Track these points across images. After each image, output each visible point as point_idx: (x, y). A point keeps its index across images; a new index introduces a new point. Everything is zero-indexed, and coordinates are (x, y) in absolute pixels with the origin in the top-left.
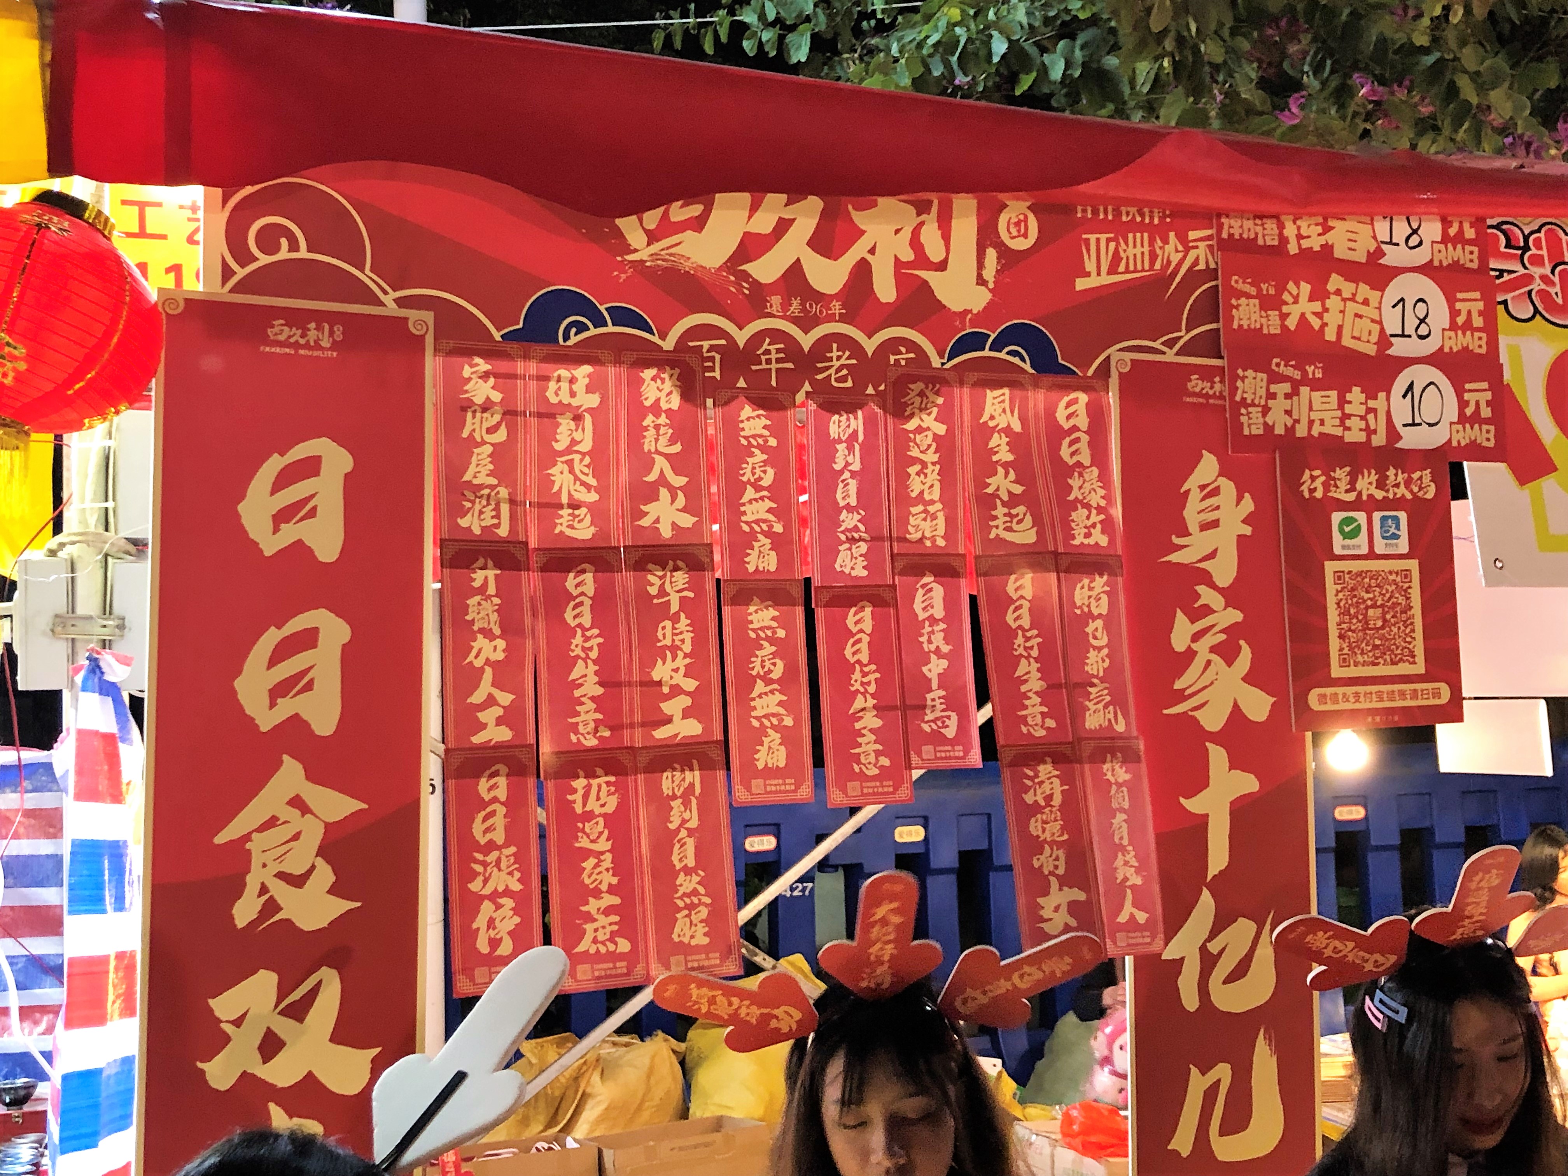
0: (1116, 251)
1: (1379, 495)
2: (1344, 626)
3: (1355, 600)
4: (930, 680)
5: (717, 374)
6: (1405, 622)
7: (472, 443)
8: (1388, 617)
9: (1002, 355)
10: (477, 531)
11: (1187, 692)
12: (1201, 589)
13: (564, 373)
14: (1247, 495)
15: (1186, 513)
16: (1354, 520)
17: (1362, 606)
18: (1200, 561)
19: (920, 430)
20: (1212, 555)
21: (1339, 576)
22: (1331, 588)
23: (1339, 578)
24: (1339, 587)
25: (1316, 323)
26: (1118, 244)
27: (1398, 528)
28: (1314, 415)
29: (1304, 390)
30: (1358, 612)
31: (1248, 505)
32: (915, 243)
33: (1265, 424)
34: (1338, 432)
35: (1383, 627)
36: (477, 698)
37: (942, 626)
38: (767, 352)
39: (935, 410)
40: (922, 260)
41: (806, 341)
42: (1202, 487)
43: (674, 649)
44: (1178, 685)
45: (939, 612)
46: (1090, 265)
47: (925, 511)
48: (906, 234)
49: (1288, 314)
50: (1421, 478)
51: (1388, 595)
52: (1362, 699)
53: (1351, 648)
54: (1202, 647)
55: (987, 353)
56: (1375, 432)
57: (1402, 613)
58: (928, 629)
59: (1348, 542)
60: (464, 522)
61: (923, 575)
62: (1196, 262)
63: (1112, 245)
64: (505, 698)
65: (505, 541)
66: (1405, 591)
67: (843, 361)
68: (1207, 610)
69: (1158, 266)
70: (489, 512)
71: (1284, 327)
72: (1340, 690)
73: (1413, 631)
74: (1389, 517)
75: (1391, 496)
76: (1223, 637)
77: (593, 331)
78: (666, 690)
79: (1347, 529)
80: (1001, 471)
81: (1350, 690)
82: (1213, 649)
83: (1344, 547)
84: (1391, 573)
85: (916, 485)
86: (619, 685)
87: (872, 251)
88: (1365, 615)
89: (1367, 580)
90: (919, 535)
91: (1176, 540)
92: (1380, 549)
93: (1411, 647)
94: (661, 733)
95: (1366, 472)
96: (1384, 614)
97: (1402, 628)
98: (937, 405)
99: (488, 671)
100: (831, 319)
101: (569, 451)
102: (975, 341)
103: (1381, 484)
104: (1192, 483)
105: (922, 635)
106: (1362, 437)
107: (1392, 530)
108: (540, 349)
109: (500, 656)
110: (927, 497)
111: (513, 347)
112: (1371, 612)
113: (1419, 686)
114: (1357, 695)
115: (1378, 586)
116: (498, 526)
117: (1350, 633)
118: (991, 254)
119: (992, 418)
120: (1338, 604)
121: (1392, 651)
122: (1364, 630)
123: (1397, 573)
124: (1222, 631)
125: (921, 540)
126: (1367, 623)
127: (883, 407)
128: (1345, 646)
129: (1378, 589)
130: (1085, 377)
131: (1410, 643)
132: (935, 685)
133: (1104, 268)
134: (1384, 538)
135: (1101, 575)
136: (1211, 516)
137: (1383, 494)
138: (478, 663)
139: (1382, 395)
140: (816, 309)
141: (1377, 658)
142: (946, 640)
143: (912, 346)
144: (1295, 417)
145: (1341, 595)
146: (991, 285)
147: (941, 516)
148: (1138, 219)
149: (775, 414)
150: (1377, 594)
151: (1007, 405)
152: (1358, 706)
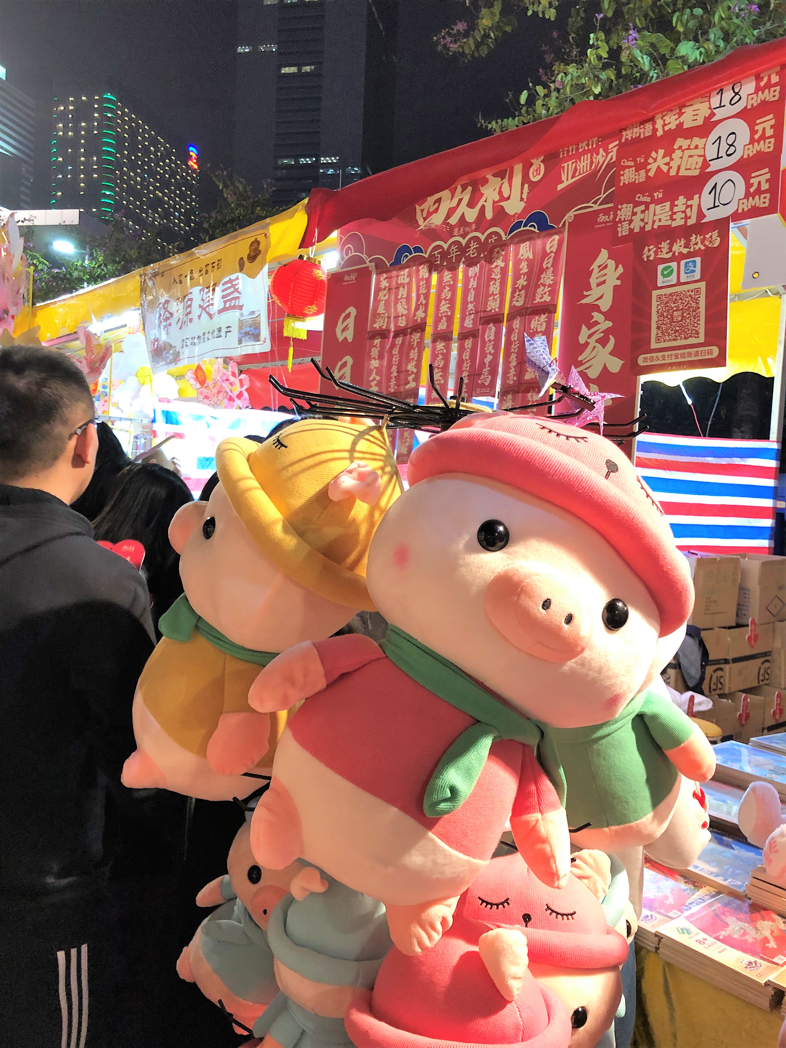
0: (576, 167)
1: (685, 251)
2: (660, 322)
3: (667, 308)
4: (486, 364)
5: (439, 262)
6: (694, 316)
7: (380, 301)
8: (685, 314)
9: (528, 228)
10: (378, 328)
11: (584, 362)
12: (595, 314)
13: (402, 273)
14: (620, 266)
15: (591, 280)
16: (670, 267)
17: (671, 311)
18: (595, 301)
19: (497, 266)
20: (601, 297)
21: (659, 297)
22: (654, 303)
23: (660, 298)
24: (659, 303)
25: (665, 168)
26: (577, 163)
27: (695, 267)
28: (656, 218)
29: (652, 207)
30: (668, 314)
31: (621, 269)
32: (500, 193)
33: (630, 229)
34: (669, 223)
35: (681, 321)
36: (371, 378)
37: (493, 343)
38: (453, 250)
39: (501, 257)
40: (503, 198)
41: (464, 242)
42: (599, 266)
43: (413, 359)
44: (580, 358)
45: (492, 338)
46: (564, 178)
47: (494, 299)
48: (497, 190)
49: (650, 170)
50: (711, 237)
51: (686, 303)
52: (666, 358)
53: (662, 333)
54: (592, 341)
55: (522, 229)
56: (690, 218)
57: (693, 311)
58: (488, 344)
59: (666, 279)
60: (375, 326)
61: (489, 324)
62: (611, 159)
63: (574, 165)
64: (378, 378)
65: (385, 330)
66: (696, 299)
67: (475, 247)
68: (597, 323)
69: (593, 167)
70: (382, 321)
71: (647, 177)
72: (654, 355)
73: (699, 320)
74: (690, 261)
75: (692, 250)
76: (602, 335)
77: (410, 257)
78: (410, 373)
79: (665, 273)
80: (522, 276)
81: (660, 354)
82: (597, 341)
83: (663, 282)
84: (688, 291)
85: (492, 289)
86: (401, 372)
87: (486, 201)
88: (672, 316)
89: (674, 297)
90: (490, 308)
91: (585, 293)
92: (683, 279)
93: (697, 329)
94: (407, 387)
95: (678, 240)
96: (683, 313)
97: (693, 319)
98: (502, 255)
99: (375, 370)
100: (472, 231)
101: (401, 298)
102: (518, 225)
103: (687, 246)
104: (595, 266)
105: (486, 347)
106: (682, 222)
107: (692, 268)
108: (398, 267)
109: (377, 365)
110: (495, 293)
111: (392, 268)
112: (675, 313)
113: (699, 349)
114: (664, 356)
115: (681, 299)
116: (383, 326)
117: (663, 326)
118: (526, 186)
119: (522, 255)
120: (658, 312)
121: (686, 332)
122: (671, 322)
123: (692, 291)
124: (602, 332)
125: (491, 310)
126: (673, 319)
127: (486, 261)
128: (659, 332)
129: (680, 301)
130: (558, 228)
131: (696, 327)
132: (487, 365)
133: (570, 177)
134: (686, 273)
135: (544, 314)
136: (602, 279)
137: (688, 250)
138: (372, 368)
139: (696, 197)
140: (467, 229)
141: (676, 337)
142: (493, 348)
143: (496, 233)
144: (646, 221)
145: (659, 307)
146: (525, 200)
147: (498, 300)
148: (586, 148)
149: (453, 272)
150: (679, 303)
151: (528, 249)
152: (664, 362)
